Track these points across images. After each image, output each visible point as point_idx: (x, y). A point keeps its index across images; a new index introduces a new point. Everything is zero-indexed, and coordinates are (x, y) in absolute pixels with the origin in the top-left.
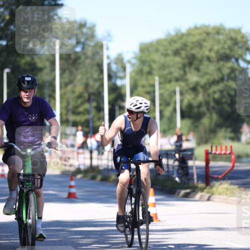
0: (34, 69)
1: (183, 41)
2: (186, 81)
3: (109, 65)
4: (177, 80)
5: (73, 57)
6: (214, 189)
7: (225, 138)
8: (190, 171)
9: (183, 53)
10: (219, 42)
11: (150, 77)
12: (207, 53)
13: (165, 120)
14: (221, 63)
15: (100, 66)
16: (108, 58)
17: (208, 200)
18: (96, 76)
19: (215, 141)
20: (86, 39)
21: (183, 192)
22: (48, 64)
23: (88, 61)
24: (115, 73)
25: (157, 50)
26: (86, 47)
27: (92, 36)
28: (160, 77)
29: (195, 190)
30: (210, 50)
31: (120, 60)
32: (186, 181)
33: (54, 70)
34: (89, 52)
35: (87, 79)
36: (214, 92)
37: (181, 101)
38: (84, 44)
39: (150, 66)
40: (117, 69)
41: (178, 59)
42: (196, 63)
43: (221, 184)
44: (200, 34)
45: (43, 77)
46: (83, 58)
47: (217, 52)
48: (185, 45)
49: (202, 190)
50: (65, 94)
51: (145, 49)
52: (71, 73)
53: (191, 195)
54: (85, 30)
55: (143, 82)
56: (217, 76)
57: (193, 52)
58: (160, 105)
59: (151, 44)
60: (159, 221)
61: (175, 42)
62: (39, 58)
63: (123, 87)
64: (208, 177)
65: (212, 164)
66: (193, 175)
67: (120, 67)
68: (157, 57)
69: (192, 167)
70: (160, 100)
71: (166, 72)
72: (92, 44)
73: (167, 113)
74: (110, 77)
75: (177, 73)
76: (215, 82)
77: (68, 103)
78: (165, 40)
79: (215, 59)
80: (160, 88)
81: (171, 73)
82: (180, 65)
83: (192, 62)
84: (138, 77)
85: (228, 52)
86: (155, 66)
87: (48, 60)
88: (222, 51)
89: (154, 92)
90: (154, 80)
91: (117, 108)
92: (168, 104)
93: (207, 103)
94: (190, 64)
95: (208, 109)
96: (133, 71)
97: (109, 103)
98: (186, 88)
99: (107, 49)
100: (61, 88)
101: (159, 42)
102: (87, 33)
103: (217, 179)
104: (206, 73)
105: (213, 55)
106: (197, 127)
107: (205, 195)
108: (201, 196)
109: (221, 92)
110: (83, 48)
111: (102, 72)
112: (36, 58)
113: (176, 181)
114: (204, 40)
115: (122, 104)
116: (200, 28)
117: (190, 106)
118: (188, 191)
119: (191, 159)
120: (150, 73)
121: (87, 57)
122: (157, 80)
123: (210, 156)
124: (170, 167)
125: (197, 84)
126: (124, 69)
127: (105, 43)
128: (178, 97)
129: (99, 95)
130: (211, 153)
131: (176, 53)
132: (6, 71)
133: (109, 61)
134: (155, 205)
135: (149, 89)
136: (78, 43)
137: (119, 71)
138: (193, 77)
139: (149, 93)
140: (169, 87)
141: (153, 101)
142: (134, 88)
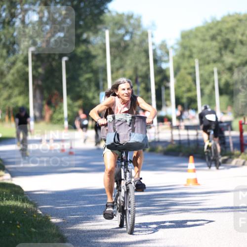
0: (89, 56)
1: (219, 27)
2: (223, 62)
3: (154, 51)
4: (215, 62)
5: (123, 44)
8: (227, 140)
9: (219, 38)
11: (191, 60)
12: (240, 37)
13: (206, 97)
15: (146, 52)
16: (153, 44)
17: (244, 164)
18: (143, 60)
20: (134, 29)
21: (222, 159)
22: (100, 52)
23: (136, 48)
24: (160, 58)
25: (196, 36)
26: (134, 36)
27: (139, 26)
28: (200, 60)
29: (231, 156)
30: (243, 35)
31: (163, 46)
33: (105, 57)
34: (137, 39)
35: (136, 63)
37: (219, 80)
38: (132, 33)
39: (191, 51)
40: (162, 54)
41: (214, 43)
42: (230, 46)
44: (233, 21)
45: (97, 63)
46: (131, 45)
48: (221, 31)
49: (238, 156)
51: (185, 36)
52: (121, 59)
53: (228, 162)
54: (132, 21)
55: (185, 64)
57: (228, 36)
58: (201, 84)
59: (191, 32)
60: (199, 185)
61: (212, 28)
62: (93, 47)
63: (168, 69)
64: (243, 145)
65: (245, 133)
66: (229, 144)
67: (164, 52)
68: (196, 42)
69: (228, 137)
70: (200, 79)
71: (204, 55)
72: (139, 33)
73: (207, 90)
74: (155, 61)
75: (214, 56)
78: (203, 27)
80: (200, 70)
81: (209, 56)
82: (217, 49)
83: (227, 46)
84: (180, 60)
86: (195, 50)
87: (101, 48)
89: (195, 73)
91: (163, 88)
92: (207, 83)
94: (226, 47)
96: (176, 56)
97: (156, 84)
98: (223, 68)
99: (152, 36)
101: (197, 29)
102: (134, 24)
104: (240, 55)
105: (245, 38)
107: (240, 160)
108: (237, 162)
110: (131, 37)
111: (148, 57)
112: (90, 46)
114: (237, 26)
115: (167, 84)
116: (233, 16)
117: (227, 84)
118: (225, 158)
119: (227, 130)
120: (191, 57)
121: (135, 45)
122: (196, 63)
123: (244, 127)
125: (232, 64)
126: (168, 53)
127: (149, 32)
128: (216, 77)
129: (146, 77)
130: (244, 124)
131: (213, 38)
132: (65, 59)
133: (154, 48)
134: (194, 171)
135: (191, 71)
136: (127, 32)
137: (163, 56)
138: (228, 59)
139: (190, 74)
140: (208, 68)
141: (194, 81)
142: (177, 70)
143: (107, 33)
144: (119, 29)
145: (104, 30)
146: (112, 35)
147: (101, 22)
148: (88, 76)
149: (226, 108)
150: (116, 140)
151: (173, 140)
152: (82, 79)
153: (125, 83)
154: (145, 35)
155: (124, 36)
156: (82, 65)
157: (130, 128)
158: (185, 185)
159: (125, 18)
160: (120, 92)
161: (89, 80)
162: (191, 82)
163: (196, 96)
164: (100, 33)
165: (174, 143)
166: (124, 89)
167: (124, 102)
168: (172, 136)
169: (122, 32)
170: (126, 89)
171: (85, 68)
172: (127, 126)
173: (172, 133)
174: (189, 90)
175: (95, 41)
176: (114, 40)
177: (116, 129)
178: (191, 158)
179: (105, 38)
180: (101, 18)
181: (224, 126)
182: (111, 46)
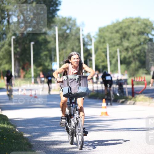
0: (46, 42)
1: (120, 25)
2: (122, 45)
3: (83, 39)
4: (118, 45)
5: (65, 35)
6: (136, 99)
7: (143, 73)
8: (124, 90)
9: (121, 32)
10: (138, 25)
11: (104, 44)
12: (132, 31)
13: (113, 65)
14: (140, 36)
15: (79, 39)
16: (83, 35)
17: (134, 104)
18: (77, 44)
19: (138, 75)
20: (72, 26)
21: (121, 101)
22: (53, 39)
23: (73, 37)
24: (87, 43)
25: (107, 31)
26: (72, 30)
27: (75, 24)
28: (109, 44)
29: (127, 99)
30: (134, 30)
31: (89, 36)
32: (122, 95)
33: (55, 42)
34: (74, 32)
35: (73, 46)
36: (137, 51)
37: (120, 56)
38: (71, 29)
39: (104, 39)
40: (88, 40)
41: (118, 35)
42: (127, 36)
43: (140, 96)
44: (129, 22)
45: (50, 46)
47: (137, 31)
48: (121, 28)
49: (130, 99)
50: (62, 54)
51: (101, 30)
52: (65, 43)
53: (125, 102)
54: (71, 22)
55: (101, 46)
56: (138, 43)
57: (126, 31)
58: (110, 58)
59: (104, 28)
60: (108, 115)
61: (116, 26)
62: (49, 36)
63: (91, 49)
64: (133, 93)
65: (135, 86)
66: (126, 92)
67: (89, 39)
68: (107, 34)
69: (125, 88)
70: (110, 55)
71: (112, 41)
72: (75, 28)
73: (113, 62)
74: (84, 45)
75: (118, 42)
76: (137, 46)
78: (111, 25)
79: (137, 34)
80: (109, 50)
81: (115, 42)
82: (119, 38)
83: (125, 36)
84: (98, 44)
85: (143, 30)
86: (106, 39)
87: (53, 37)
88: (140, 30)
89: (106, 51)
90: (106, 46)
91: (88, 60)
92: (114, 57)
93: (133, 56)
94: (124, 37)
95: (134, 59)
96: (96, 42)
97: (84, 58)
98: (123, 49)
100: (59, 51)
101: (108, 27)
102: (72, 24)
103: (138, 94)
104: (132, 42)
105: (135, 32)
106: (128, 68)
107: (132, 102)
108: (130, 102)
109: (140, 50)
110: (70, 31)
111: (80, 42)
112: (47, 36)
113: (118, 96)
114: (131, 25)
115: (91, 58)
116: (128, 19)
117: (125, 58)
118: (123, 100)
119: (125, 84)
120: (104, 42)
122: (107, 46)
123: (134, 83)
124: (114, 88)
125: (128, 47)
126: (91, 40)
127: (81, 28)
128: (118, 54)
130: (134, 81)
131: (117, 32)
132: (32, 43)
133: (83, 37)
134: (106, 107)
135: (104, 50)
136: (68, 28)
137: (88, 42)
138: (126, 44)
139: (104, 52)
140: (114, 49)
141: (106, 56)
142: (96, 50)
143: (57, 28)
144: (63, 26)
145: (55, 26)
146: (59, 30)
147: (53, 22)
148: (46, 53)
149: (124, 72)
150: (70, 91)
151: (93, 90)
152: (42, 55)
153: (75, 55)
154: (78, 30)
155: (66, 30)
156: (42, 47)
157: (78, 83)
158: (101, 116)
159: (67, 20)
160: (72, 60)
161: (46, 55)
162: (104, 57)
163: (107, 65)
164: (53, 28)
165: (94, 91)
166: (75, 59)
167: (75, 67)
168: (93, 87)
169: (65, 28)
170: (76, 59)
171: (44, 49)
172: (76, 82)
173: (93, 86)
174: (103, 61)
175: (50, 33)
176: (61, 32)
177: (69, 85)
178: (104, 100)
179: (55, 31)
180: (53, 20)
181: (122, 82)
182: (59, 36)
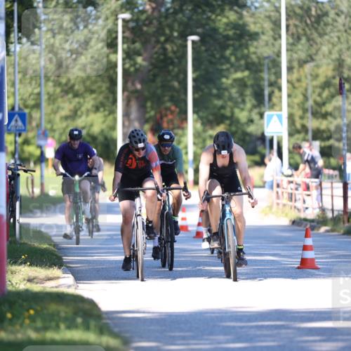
46: (331, 14)
77: (306, 98)
132: (192, 39)
